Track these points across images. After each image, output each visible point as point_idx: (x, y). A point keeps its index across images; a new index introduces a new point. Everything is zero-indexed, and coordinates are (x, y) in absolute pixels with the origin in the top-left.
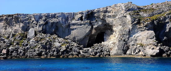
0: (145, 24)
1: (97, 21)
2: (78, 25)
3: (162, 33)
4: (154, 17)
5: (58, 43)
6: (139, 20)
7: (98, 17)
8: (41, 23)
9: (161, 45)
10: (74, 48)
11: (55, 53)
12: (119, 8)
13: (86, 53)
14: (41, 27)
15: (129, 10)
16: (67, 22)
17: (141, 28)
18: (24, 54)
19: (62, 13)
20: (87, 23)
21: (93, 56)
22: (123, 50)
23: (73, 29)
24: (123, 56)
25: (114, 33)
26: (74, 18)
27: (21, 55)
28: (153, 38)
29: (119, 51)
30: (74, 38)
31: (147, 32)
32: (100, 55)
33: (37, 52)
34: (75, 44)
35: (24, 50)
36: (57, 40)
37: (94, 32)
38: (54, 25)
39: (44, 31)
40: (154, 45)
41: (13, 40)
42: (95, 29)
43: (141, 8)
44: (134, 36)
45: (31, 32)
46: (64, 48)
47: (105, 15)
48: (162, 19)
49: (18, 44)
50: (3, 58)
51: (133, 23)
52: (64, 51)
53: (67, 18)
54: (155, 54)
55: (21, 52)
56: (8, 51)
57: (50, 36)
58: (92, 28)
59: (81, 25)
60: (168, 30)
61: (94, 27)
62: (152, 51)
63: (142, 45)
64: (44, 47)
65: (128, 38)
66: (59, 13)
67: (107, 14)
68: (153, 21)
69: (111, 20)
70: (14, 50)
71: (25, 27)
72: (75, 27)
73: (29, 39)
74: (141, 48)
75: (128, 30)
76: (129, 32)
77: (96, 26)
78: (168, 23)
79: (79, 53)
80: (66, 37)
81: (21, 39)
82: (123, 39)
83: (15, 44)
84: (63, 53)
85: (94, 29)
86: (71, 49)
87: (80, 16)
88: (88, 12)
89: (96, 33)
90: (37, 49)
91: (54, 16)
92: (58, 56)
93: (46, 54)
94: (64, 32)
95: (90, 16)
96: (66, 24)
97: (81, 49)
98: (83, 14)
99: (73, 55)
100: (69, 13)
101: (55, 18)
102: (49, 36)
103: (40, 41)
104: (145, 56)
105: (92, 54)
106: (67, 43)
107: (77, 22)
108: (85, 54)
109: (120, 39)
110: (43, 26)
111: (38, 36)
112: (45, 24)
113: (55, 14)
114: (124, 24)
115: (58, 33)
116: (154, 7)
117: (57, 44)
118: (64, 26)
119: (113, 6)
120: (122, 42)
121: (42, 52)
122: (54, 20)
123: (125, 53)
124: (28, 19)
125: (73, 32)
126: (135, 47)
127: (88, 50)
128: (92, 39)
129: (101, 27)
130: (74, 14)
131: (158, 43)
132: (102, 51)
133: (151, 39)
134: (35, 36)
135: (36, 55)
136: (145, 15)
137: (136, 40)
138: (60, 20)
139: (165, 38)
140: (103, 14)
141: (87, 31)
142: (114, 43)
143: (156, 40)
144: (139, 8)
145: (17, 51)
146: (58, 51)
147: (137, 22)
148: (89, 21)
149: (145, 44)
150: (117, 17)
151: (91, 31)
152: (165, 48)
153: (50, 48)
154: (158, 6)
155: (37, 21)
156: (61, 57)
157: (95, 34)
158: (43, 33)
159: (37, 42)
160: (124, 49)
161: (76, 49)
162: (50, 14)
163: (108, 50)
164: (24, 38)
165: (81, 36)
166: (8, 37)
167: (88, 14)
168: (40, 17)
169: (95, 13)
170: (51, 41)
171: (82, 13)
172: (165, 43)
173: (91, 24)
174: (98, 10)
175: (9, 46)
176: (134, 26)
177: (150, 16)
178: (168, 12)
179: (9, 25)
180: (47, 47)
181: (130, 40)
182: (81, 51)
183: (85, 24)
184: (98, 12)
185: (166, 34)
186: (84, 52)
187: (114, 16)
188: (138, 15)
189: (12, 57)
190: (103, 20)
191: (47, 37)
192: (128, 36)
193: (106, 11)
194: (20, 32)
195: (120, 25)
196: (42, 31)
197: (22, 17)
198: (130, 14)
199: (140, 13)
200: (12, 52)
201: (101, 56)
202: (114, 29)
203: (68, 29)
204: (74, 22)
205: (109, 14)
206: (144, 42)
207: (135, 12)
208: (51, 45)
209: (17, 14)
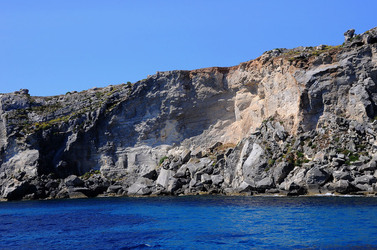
0: (26, 137)
3: (58, 154)
6: (21, 129)
17: (21, 144)
28: (34, 163)
31: (28, 151)
40: (17, 178)
44: (10, 160)
48: (60, 126)
51: (10, 135)
54: (7, 195)
60: (68, 148)
68: (40, 131)
76: (3, 151)
133: (31, 165)
136: (37, 118)
139: (60, 163)
144: (32, 104)
147: (16, 133)
176: (11, 140)
198: (7, 117)
199: (29, 115)
207: (20, 111)
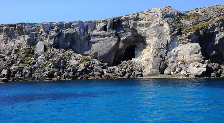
0: (188, 34)
1: (125, 31)
2: (101, 36)
4: (199, 26)
5: (75, 60)
6: (180, 29)
7: (127, 26)
8: (52, 35)
9: (209, 62)
10: (95, 67)
11: (71, 74)
12: (153, 14)
13: (111, 72)
14: (53, 40)
15: (167, 17)
16: (86, 33)
17: (183, 39)
18: (30, 75)
19: (80, 21)
20: (112, 33)
21: (120, 77)
22: (159, 68)
23: (94, 43)
24: (160, 76)
25: (148, 47)
26: (95, 28)
27: (26, 76)
28: (199, 52)
29: (154, 71)
30: (96, 54)
31: (190, 45)
32: (129, 76)
33: (48, 73)
34: (97, 62)
35: (31, 70)
36: (73, 57)
37: (121, 45)
38: (69, 37)
39: (57, 46)
40: (199, 61)
41: (15, 57)
42: (124, 41)
43: (183, 13)
44: (173, 50)
45: (39, 47)
46: (82, 67)
47: (136, 23)
48: (209, 27)
49: (22, 62)
50: (3, 81)
51: (173, 34)
52: (83, 71)
53: (86, 27)
54: (200, 73)
55: (26, 73)
56: (9, 71)
57: (64, 52)
58: (119, 40)
59: (104, 36)
60: (217, 42)
61: (122, 39)
62: (196, 69)
63: (184, 62)
64: (57, 66)
65: (166, 53)
66: (76, 22)
67: (139, 22)
68: (198, 31)
69: (144, 30)
70: (17, 70)
71: (32, 40)
72: (97, 39)
73: (37, 56)
74: (182, 66)
75: (165, 43)
76: (167, 45)
77: (124, 38)
78: (217, 32)
79: (102, 73)
80: (85, 53)
81: (27, 56)
82: (159, 54)
83: (18, 62)
84: (81, 73)
85: (121, 42)
86: (92, 68)
87: (103, 25)
88: (114, 20)
89: (124, 46)
90: (47, 68)
91: (69, 25)
92: (75, 78)
93: (60, 75)
94: (82, 46)
95: (117, 24)
96: (84, 35)
97: (104, 68)
98: (107, 22)
99: (94, 76)
100: (88, 22)
101: (71, 27)
102: (62, 51)
103: (51, 57)
104: (188, 76)
105: (119, 74)
106: (86, 60)
107: (99, 32)
108: (110, 75)
109: (155, 55)
110: (55, 38)
111: (49, 51)
112: (58, 36)
113: (71, 23)
114: (160, 35)
115: (75, 48)
116: (199, 12)
117: (73, 62)
118: (82, 38)
119: (145, 11)
120: (158, 59)
121: (54, 72)
122: (69, 31)
123: (162, 73)
124: (35, 29)
125: (94, 46)
126: (175, 64)
127: (114, 69)
128: (119, 54)
129: (130, 39)
130: (96, 23)
131: (204, 59)
132: (132, 70)
133: (196, 53)
134: (45, 52)
135: (46, 77)
136: (188, 23)
137: (176, 56)
138: (78, 30)
139: (214, 52)
140: (133, 22)
141: (113, 45)
142: (148, 60)
143: (203, 55)
144: (180, 14)
145: (21, 71)
146: (75, 71)
147: (177, 32)
148: (114, 31)
149: (187, 60)
150: (151, 26)
151: (117, 44)
152: (213, 65)
153: (64, 68)
154: (204, 11)
155: (48, 32)
156: (79, 78)
157: (123, 48)
158: (55, 48)
159: (48, 59)
160: (161, 67)
161: (98, 68)
162: (65, 24)
163: (139, 69)
164: (30, 55)
165: (105, 52)
166: (10, 54)
167: (114, 23)
168: (52, 27)
169: (123, 20)
170: (65, 58)
171: (105, 21)
172: (214, 59)
173: (117, 35)
174: (127, 17)
175: (10, 65)
176: (173, 37)
177: (195, 24)
178: (217, 19)
179: (10, 37)
180: (61, 65)
181: (168, 55)
182: (105, 71)
183: (109, 36)
184: (127, 19)
185: (215, 48)
186: (108, 72)
187: (148, 25)
188: (178, 23)
189: (14, 80)
190: (134, 30)
191: (61, 53)
192: (165, 51)
193: (137, 19)
194: (25, 47)
195: (155, 36)
196: (53, 44)
197: (28, 28)
198: (168, 22)
199: (181, 21)
200: (15, 73)
201: (131, 77)
202: (148, 41)
203: (88, 42)
204: (95, 32)
205: (141, 22)
206: (187, 58)
207: (175, 19)
208: (65, 63)
209: (21, 24)
